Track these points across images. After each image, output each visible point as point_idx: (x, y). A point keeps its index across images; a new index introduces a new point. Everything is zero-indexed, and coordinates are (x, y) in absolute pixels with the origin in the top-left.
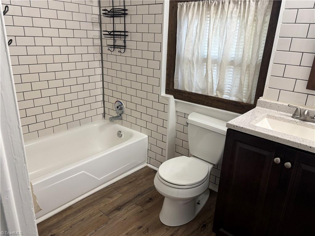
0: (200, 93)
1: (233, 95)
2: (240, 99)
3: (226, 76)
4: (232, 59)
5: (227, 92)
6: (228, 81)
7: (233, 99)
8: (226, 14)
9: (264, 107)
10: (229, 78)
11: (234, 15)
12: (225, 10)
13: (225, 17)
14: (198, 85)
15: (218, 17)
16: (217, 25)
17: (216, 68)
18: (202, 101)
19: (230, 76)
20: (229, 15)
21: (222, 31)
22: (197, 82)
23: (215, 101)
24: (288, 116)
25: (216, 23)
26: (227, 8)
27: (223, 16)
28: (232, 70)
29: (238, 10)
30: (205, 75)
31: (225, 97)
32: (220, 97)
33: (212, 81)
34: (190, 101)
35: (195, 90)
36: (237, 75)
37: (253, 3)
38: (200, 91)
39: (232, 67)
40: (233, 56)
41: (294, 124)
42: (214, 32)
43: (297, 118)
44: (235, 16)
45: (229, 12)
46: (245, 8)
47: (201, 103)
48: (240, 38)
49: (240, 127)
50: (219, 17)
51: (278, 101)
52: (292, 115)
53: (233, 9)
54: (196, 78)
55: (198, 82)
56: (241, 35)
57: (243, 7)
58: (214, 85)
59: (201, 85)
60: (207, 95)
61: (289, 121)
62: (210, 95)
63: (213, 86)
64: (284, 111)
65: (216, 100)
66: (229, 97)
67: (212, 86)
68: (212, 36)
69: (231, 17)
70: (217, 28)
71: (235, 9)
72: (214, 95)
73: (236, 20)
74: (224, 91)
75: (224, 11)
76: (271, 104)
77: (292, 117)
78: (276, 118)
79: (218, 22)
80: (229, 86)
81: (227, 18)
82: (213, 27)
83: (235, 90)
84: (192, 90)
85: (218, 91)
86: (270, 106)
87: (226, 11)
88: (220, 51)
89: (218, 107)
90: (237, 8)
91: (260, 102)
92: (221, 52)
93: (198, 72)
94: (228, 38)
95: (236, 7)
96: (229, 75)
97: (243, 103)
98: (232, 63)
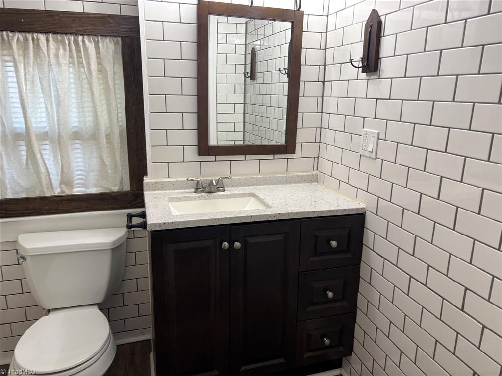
0: (23, 196)
1: (91, 184)
2: (106, 188)
3: (71, 158)
4: (75, 130)
5: (79, 183)
6: (77, 165)
7: (93, 190)
8: (45, 57)
9: (155, 190)
10: (76, 160)
11: (61, 60)
12: (43, 51)
13: (46, 63)
14: (18, 184)
15: (32, 61)
16: (33, 76)
17: (47, 147)
18: (35, 210)
19: (77, 157)
20: (53, 60)
21: (46, 85)
22: (13, 178)
23: (64, 202)
24: (191, 193)
25: (30, 71)
26: (46, 48)
27: (40, 60)
28: (78, 146)
29: (68, 53)
30: (25, 162)
31: (77, 191)
32: (69, 194)
33: (46, 171)
34: (8, 216)
35: (12, 194)
36: (92, 153)
37: (92, 45)
38: (22, 192)
39: (78, 141)
40: (75, 125)
41: (201, 200)
42: (29, 87)
43: (201, 192)
44: (64, 62)
45: (52, 56)
46: (78, 51)
47: (34, 213)
48: (82, 97)
49: (169, 223)
50: (34, 62)
51: (169, 177)
52: (193, 190)
53: (58, 50)
54: (10, 171)
55: (16, 178)
56: (82, 92)
57: (74, 48)
58: (51, 176)
59: (24, 182)
60: (42, 195)
61: (196, 198)
62: (48, 194)
63: (50, 178)
64: (181, 189)
65: (66, 200)
66: (84, 189)
67: (47, 179)
68: (27, 94)
69: (59, 64)
70: (33, 81)
71: (61, 51)
72: (57, 192)
73: (67, 68)
74: (73, 181)
75: (41, 52)
76: (163, 183)
77: (195, 192)
78: (180, 199)
79: (34, 70)
80: (80, 172)
81: (50, 64)
82: (26, 79)
83: (93, 177)
84: (6, 194)
85: (63, 186)
86: (162, 187)
87: (45, 52)
88: (51, 119)
89: (71, 210)
90: (64, 49)
91: (148, 184)
92: (53, 120)
93: (12, 159)
94: (61, 96)
95: (61, 48)
96: (75, 156)
97: (113, 192)
98: (76, 135)
